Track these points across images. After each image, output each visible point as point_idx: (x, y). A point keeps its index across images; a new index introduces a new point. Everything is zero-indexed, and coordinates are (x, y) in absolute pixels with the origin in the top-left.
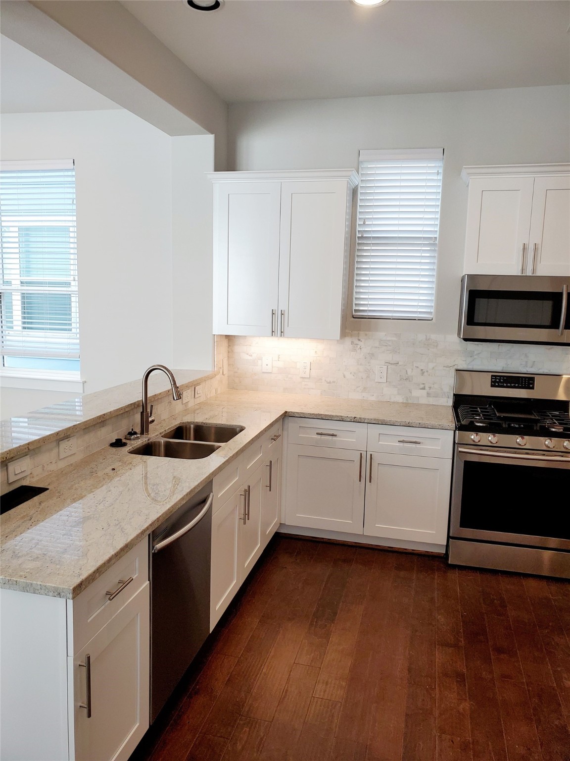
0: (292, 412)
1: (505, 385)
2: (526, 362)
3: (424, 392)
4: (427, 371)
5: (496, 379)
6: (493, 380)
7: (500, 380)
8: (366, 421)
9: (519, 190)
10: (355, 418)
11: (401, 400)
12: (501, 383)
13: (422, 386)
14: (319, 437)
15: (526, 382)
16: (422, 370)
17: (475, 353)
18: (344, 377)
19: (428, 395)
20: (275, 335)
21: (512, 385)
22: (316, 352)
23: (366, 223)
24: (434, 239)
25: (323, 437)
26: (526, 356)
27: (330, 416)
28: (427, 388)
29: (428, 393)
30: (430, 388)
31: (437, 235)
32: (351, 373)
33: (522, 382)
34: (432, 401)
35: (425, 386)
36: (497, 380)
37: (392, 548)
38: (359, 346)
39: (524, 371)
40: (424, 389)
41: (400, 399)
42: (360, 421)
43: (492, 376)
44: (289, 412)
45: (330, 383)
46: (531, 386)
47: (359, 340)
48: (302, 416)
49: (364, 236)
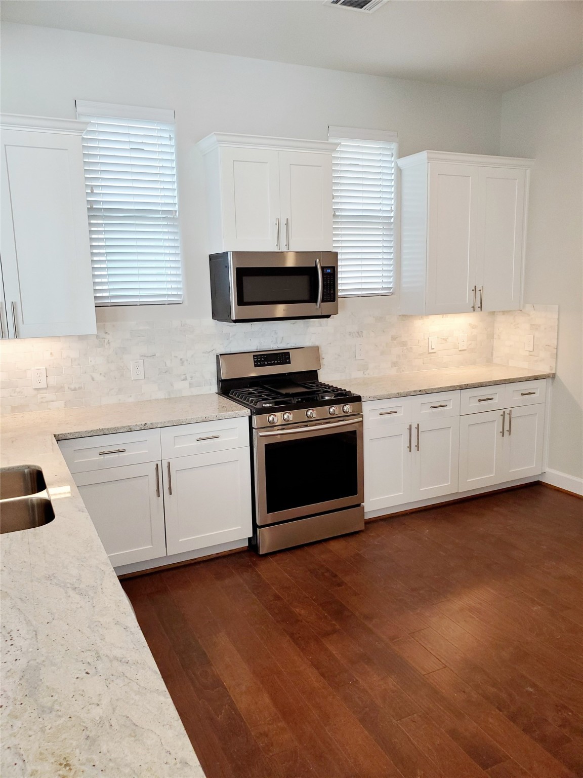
0: (62, 434)
1: (266, 363)
2: (276, 339)
3: (186, 383)
4: (187, 360)
5: (257, 358)
6: (255, 360)
7: (262, 359)
8: (159, 426)
9: (267, 163)
10: (145, 424)
11: (163, 397)
12: (263, 361)
13: (183, 377)
14: (102, 457)
15: (282, 357)
16: (181, 359)
17: (231, 335)
18: (93, 379)
19: (191, 385)
20: (5, 337)
21: (272, 362)
22: (51, 353)
23: (95, 191)
24: (174, 212)
25: (107, 456)
26: (276, 333)
27: (114, 429)
28: (188, 378)
29: (190, 384)
30: (192, 377)
31: (176, 208)
32: (101, 374)
33: (280, 358)
34: (195, 391)
35: (186, 377)
36: (259, 360)
37: (195, 559)
38: (106, 341)
39: (275, 347)
40: (185, 379)
41: (161, 395)
42: (152, 427)
43: (254, 356)
44: (59, 435)
45: (75, 390)
46: (288, 360)
47: (106, 333)
48: (77, 436)
49: (94, 207)
